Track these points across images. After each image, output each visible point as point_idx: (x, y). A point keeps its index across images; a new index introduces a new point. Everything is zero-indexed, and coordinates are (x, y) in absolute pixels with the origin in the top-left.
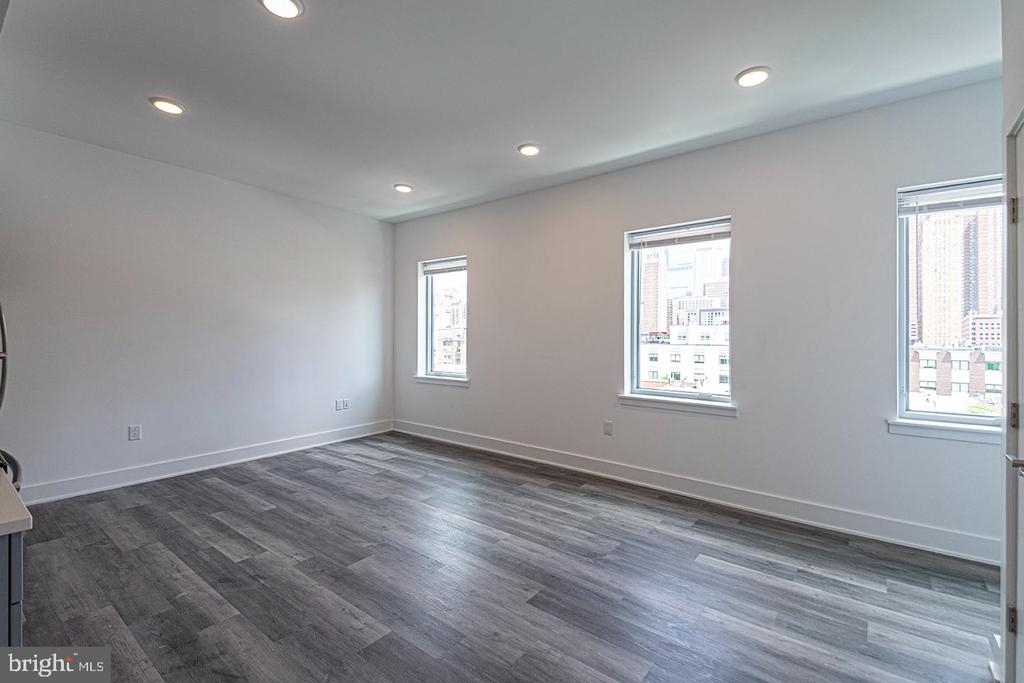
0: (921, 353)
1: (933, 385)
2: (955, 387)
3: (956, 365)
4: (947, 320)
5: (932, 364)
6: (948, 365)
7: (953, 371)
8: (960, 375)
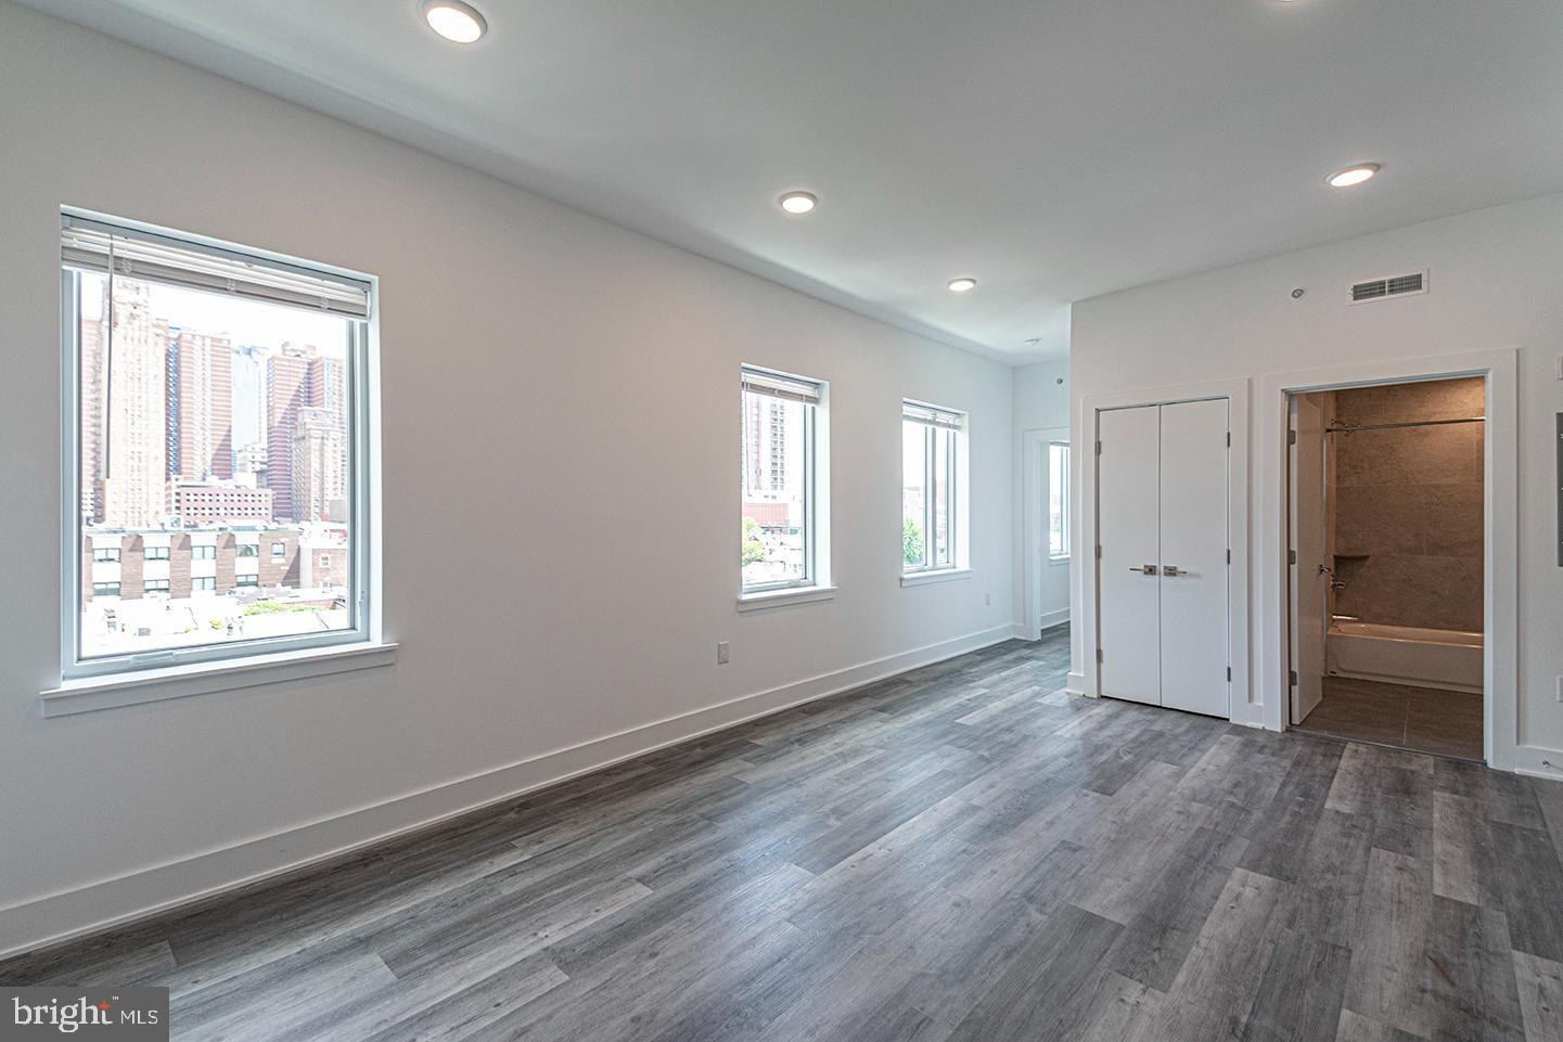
0: (145, 537)
1: (164, 585)
2: (197, 584)
3: (197, 552)
4: (144, 487)
5: (163, 553)
6: (185, 553)
7: (192, 562)
8: (203, 566)
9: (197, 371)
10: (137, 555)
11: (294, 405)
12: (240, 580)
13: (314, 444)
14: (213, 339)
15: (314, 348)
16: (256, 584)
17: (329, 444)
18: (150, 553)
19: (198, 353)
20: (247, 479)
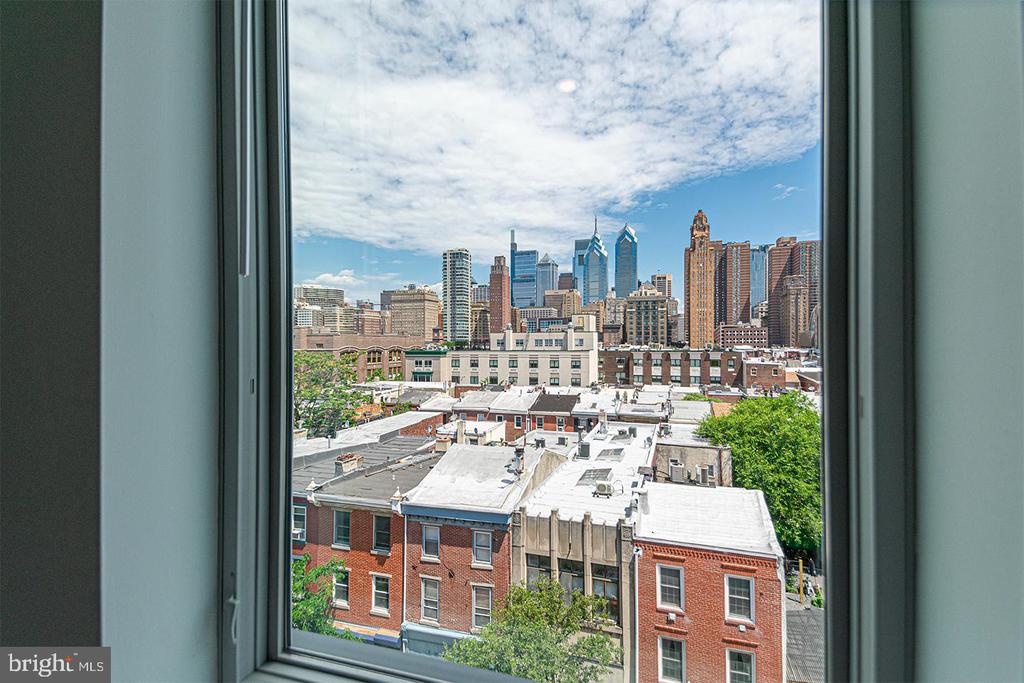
8: (695, 371)
9: (735, 265)
10: (668, 363)
11: (784, 274)
12: (713, 379)
13: (792, 298)
14: (741, 246)
15: (795, 238)
16: (719, 382)
17: (801, 297)
18: (673, 363)
19: (734, 255)
20: (757, 323)
